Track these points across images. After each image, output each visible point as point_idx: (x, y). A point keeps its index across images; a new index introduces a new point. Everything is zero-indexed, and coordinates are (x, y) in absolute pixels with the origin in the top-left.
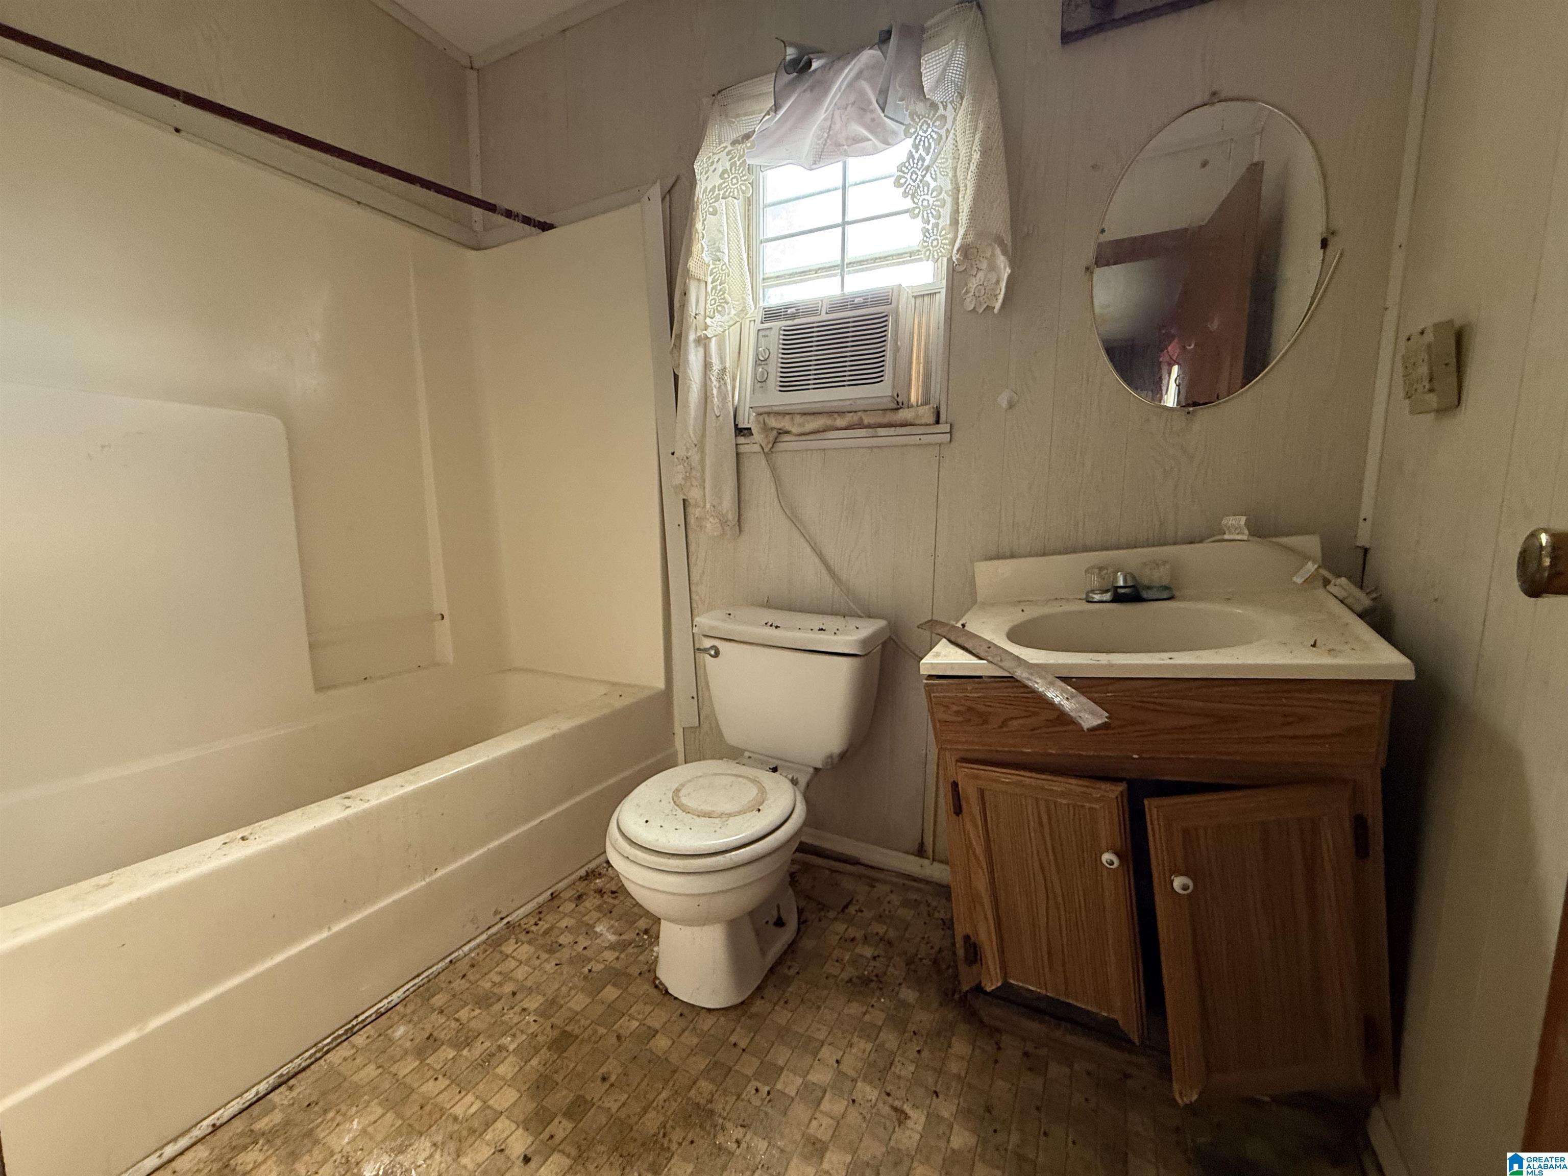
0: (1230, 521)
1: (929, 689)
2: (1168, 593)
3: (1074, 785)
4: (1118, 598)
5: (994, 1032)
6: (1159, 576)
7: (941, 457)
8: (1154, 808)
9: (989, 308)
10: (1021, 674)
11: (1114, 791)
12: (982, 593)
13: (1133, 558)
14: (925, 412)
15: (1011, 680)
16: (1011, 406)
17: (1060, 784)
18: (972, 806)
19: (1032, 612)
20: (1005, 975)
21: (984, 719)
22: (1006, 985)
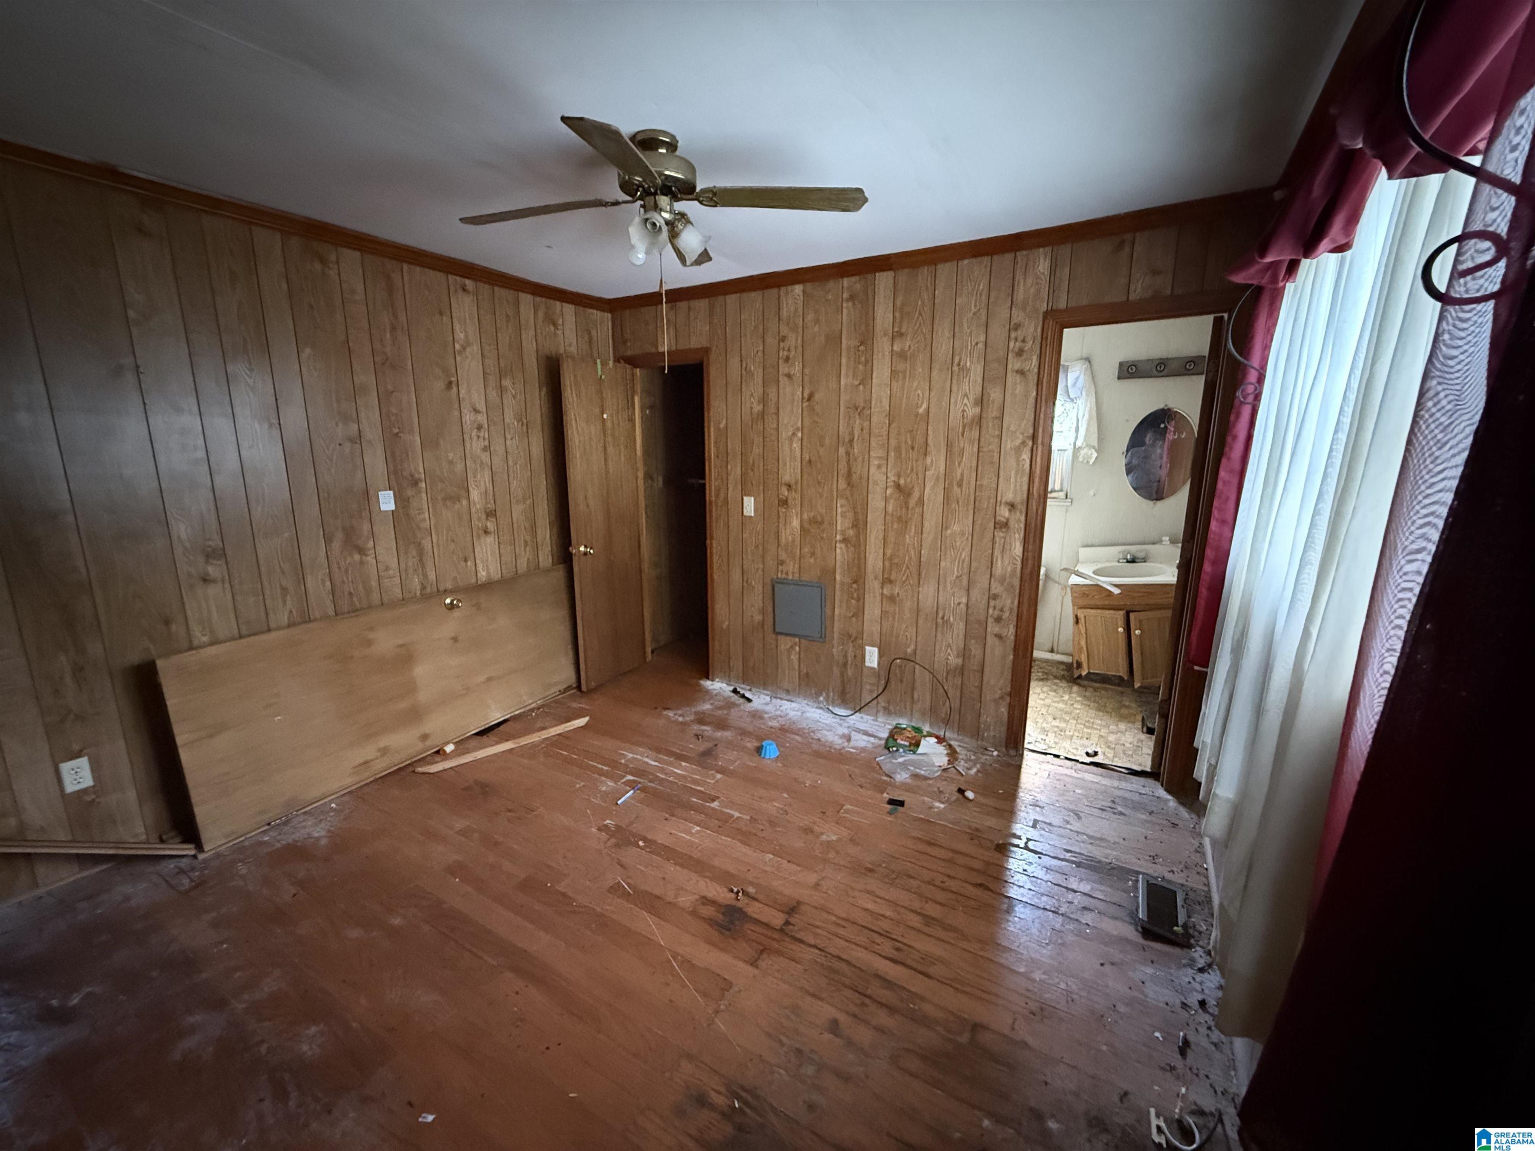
0: (1164, 538)
1: (1072, 589)
2: (1144, 560)
3: (1112, 612)
4: (1128, 562)
5: (1084, 686)
6: (1141, 555)
7: (1067, 511)
8: (1132, 615)
9: (1088, 462)
10: (1099, 583)
11: (1122, 613)
12: (1081, 558)
13: (1133, 549)
14: (1062, 495)
15: (1098, 585)
16: (1094, 495)
17: (1108, 612)
18: (1082, 621)
19: (1100, 566)
20: (1089, 669)
21: (1088, 595)
22: (1089, 673)
